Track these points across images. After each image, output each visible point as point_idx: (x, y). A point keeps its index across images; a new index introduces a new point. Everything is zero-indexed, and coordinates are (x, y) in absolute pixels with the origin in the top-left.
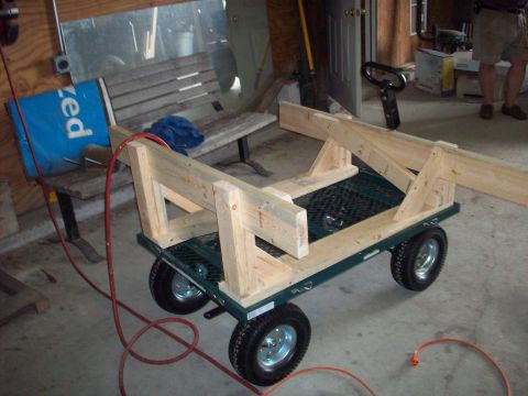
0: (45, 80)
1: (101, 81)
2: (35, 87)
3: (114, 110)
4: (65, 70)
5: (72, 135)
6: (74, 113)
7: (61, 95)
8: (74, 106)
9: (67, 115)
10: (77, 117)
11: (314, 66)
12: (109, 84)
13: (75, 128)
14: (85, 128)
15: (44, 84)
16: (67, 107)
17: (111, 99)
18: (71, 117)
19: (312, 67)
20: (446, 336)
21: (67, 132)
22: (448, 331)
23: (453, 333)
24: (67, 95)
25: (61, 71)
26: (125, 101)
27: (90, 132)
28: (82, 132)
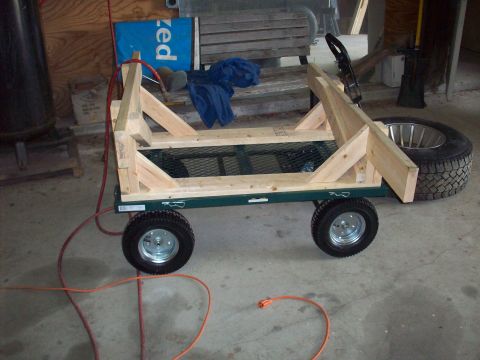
0: (159, 12)
1: (196, 19)
2: (149, 16)
3: (201, 46)
4: (174, 6)
5: (160, 57)
6: (165, 40)
7: (158, 25)
8: (167, 36)
9: (159, 41)
10: (167, 44)
11: (420, 43)
12: (203, 23)
13: (164, 52)
14: (172, 54)
15: (155, 14)
16: (161, 36)
17: (200, 35)
18: (162, 43)
19: (417, 43)
20: (315, 299)
21: (156, 54)
22: (320, 296)
23: (323, 299)
24: (163, 25)
25: (170, 7)
26: (212, 40)
27: (175, 58)
28: (168, 57)
